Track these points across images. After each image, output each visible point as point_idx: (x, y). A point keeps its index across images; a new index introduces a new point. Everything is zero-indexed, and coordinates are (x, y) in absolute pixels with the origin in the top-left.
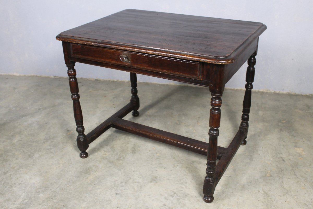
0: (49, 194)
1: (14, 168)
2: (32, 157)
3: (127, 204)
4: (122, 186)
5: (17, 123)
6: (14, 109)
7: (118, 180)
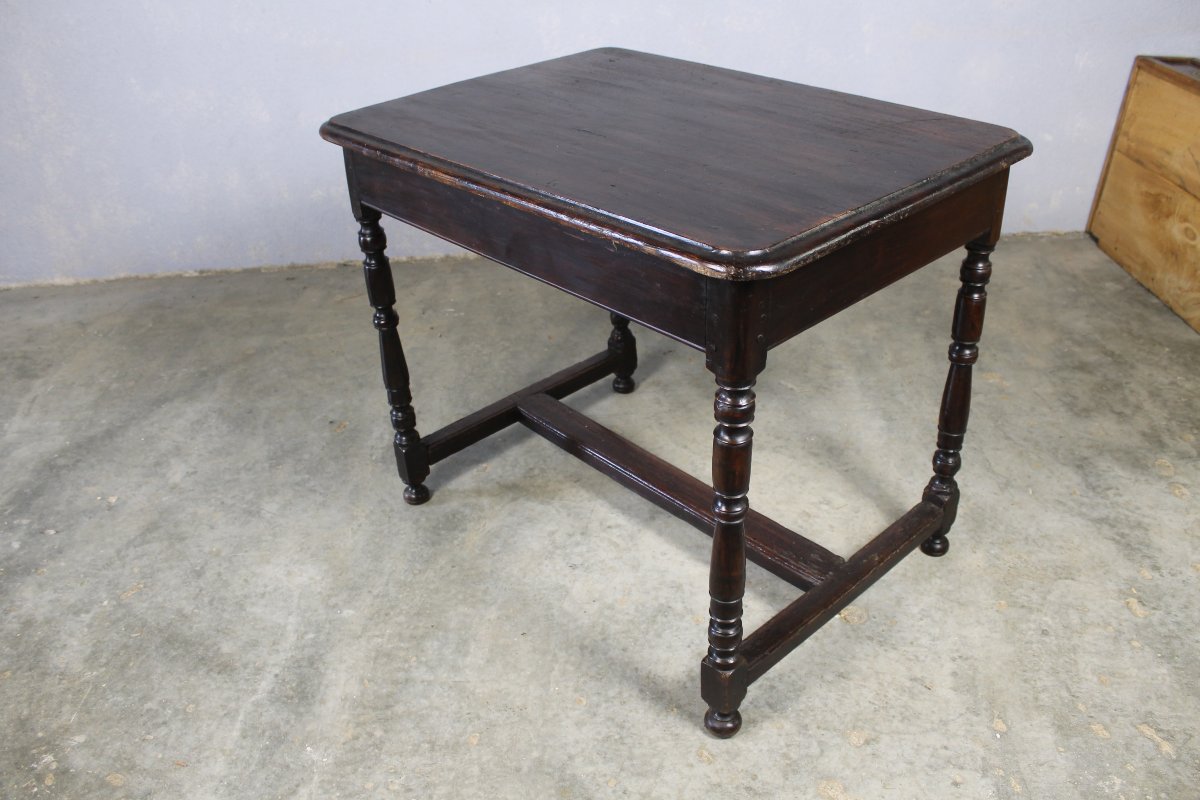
0: (372, 605)
1: (218, 554)
2: (258, 512)
3: (615, 588)
4: (578, 544)
5: (152, 424)
6: (115, 386)
7: (557, 531)
